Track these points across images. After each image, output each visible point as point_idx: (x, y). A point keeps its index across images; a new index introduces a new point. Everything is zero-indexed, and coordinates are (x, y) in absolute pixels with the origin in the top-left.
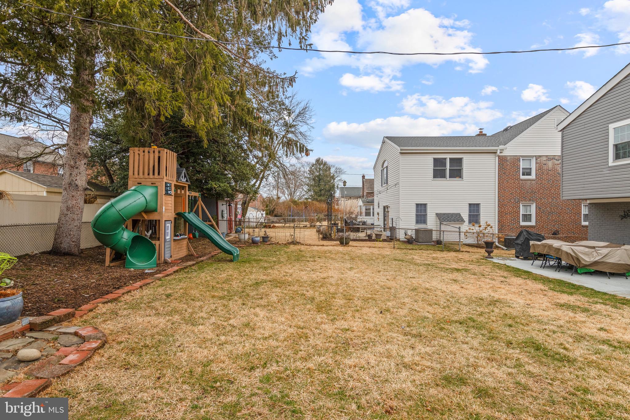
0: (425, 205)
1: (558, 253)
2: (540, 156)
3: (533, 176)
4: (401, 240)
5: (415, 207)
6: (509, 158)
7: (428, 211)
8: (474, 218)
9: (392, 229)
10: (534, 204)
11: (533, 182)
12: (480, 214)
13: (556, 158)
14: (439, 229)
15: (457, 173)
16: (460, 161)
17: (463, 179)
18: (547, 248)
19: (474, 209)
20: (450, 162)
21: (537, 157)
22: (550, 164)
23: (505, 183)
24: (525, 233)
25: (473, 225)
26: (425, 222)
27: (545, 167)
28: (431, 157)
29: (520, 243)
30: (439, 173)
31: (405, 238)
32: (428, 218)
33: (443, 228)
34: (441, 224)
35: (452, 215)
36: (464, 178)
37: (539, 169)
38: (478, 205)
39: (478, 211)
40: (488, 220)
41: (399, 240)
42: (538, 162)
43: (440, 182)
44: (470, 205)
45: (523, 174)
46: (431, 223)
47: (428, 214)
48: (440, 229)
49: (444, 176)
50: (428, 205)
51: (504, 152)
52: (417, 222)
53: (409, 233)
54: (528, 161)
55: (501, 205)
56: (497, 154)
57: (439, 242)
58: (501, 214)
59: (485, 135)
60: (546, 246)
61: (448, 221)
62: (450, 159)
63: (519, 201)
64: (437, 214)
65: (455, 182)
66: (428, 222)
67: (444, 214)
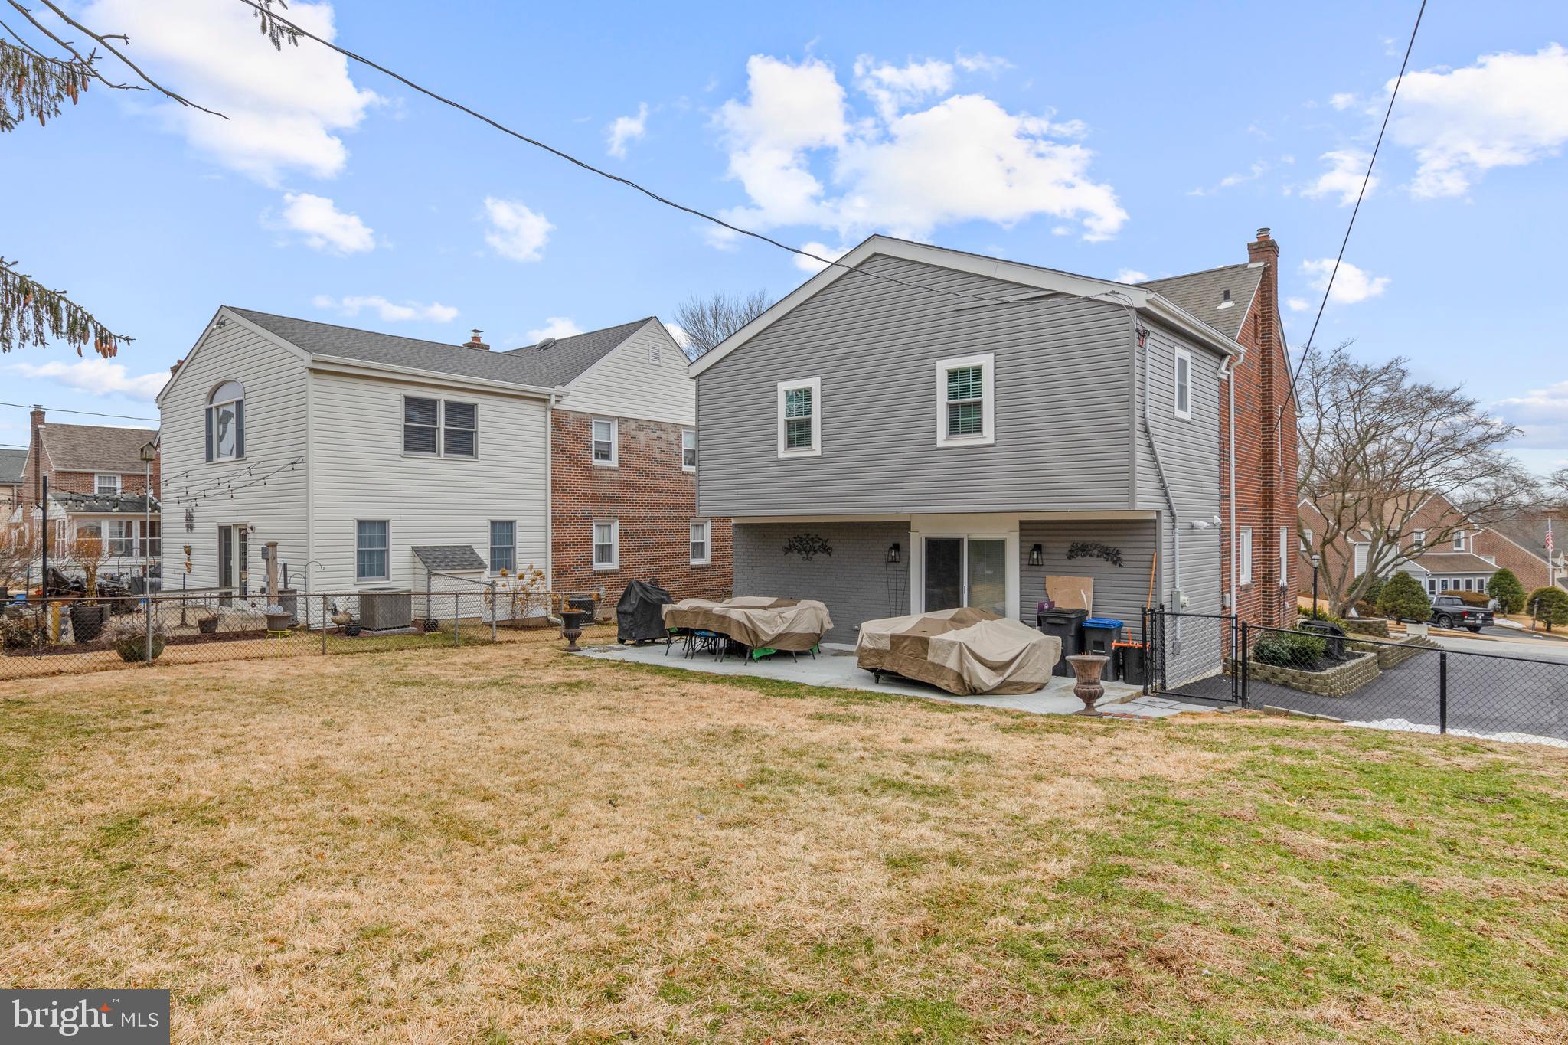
0: (383, 524)
1: (722, 624)
2: (626, 420)
3: (613, 463)
4: (312, 627)
5: (354, 529)
6: (571, 416)
7: (392, 541)
8: (503, 558)
9: (286, 597)
10: (617, 523)
11: (615, 474)
12: (514, 548)
13: (652, 426)
14: (425, 590)
15: (463, 443)
16: (469, 410)
17: (476, 457)
18: (700, 616)
19: (503, 531)
20: (447, 412)
21: (622, 421)
22: (642, 436)
23: (565, 471)
24: (637, 589)
25: (504, 575)
26: (382, 571)
27: (634, 443)
28: (398, 392)
29: (631, 610)
30: (418, 440)
31: (333, 621)
32: (392, 559)
33: (438, 584)
34: (430, 575)
35: (455, 550)
36: (480, 457)
37: (625, 447)
38: (510, 524)
39: (511, 538)
40: (534, 560)
41: (307, 629)
42: (623, 431)
43: (422, 463)
44: (493, 523)
45: (597, 456)
46: (401, 573)
47: (392, 548)
48: (429, 590)
49: (432, 448)
50: (392, 523)
51: (564, 402)
52: (362, 573)
53: (341, 604)
54: (605, 428)
55: (558, 526)
56: (549, 406)
57: (430, 625)
58: (558, 545)
59: (487, 347)
60: (698, 613)
61: (447, 567)
62: (447, 403)
63: (588, 519)
64: (416, 550)
65: (456, 466)
66: (392, 572)
67: (434, 549)
